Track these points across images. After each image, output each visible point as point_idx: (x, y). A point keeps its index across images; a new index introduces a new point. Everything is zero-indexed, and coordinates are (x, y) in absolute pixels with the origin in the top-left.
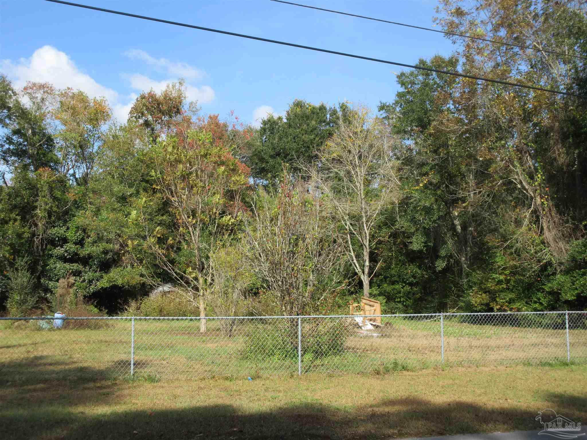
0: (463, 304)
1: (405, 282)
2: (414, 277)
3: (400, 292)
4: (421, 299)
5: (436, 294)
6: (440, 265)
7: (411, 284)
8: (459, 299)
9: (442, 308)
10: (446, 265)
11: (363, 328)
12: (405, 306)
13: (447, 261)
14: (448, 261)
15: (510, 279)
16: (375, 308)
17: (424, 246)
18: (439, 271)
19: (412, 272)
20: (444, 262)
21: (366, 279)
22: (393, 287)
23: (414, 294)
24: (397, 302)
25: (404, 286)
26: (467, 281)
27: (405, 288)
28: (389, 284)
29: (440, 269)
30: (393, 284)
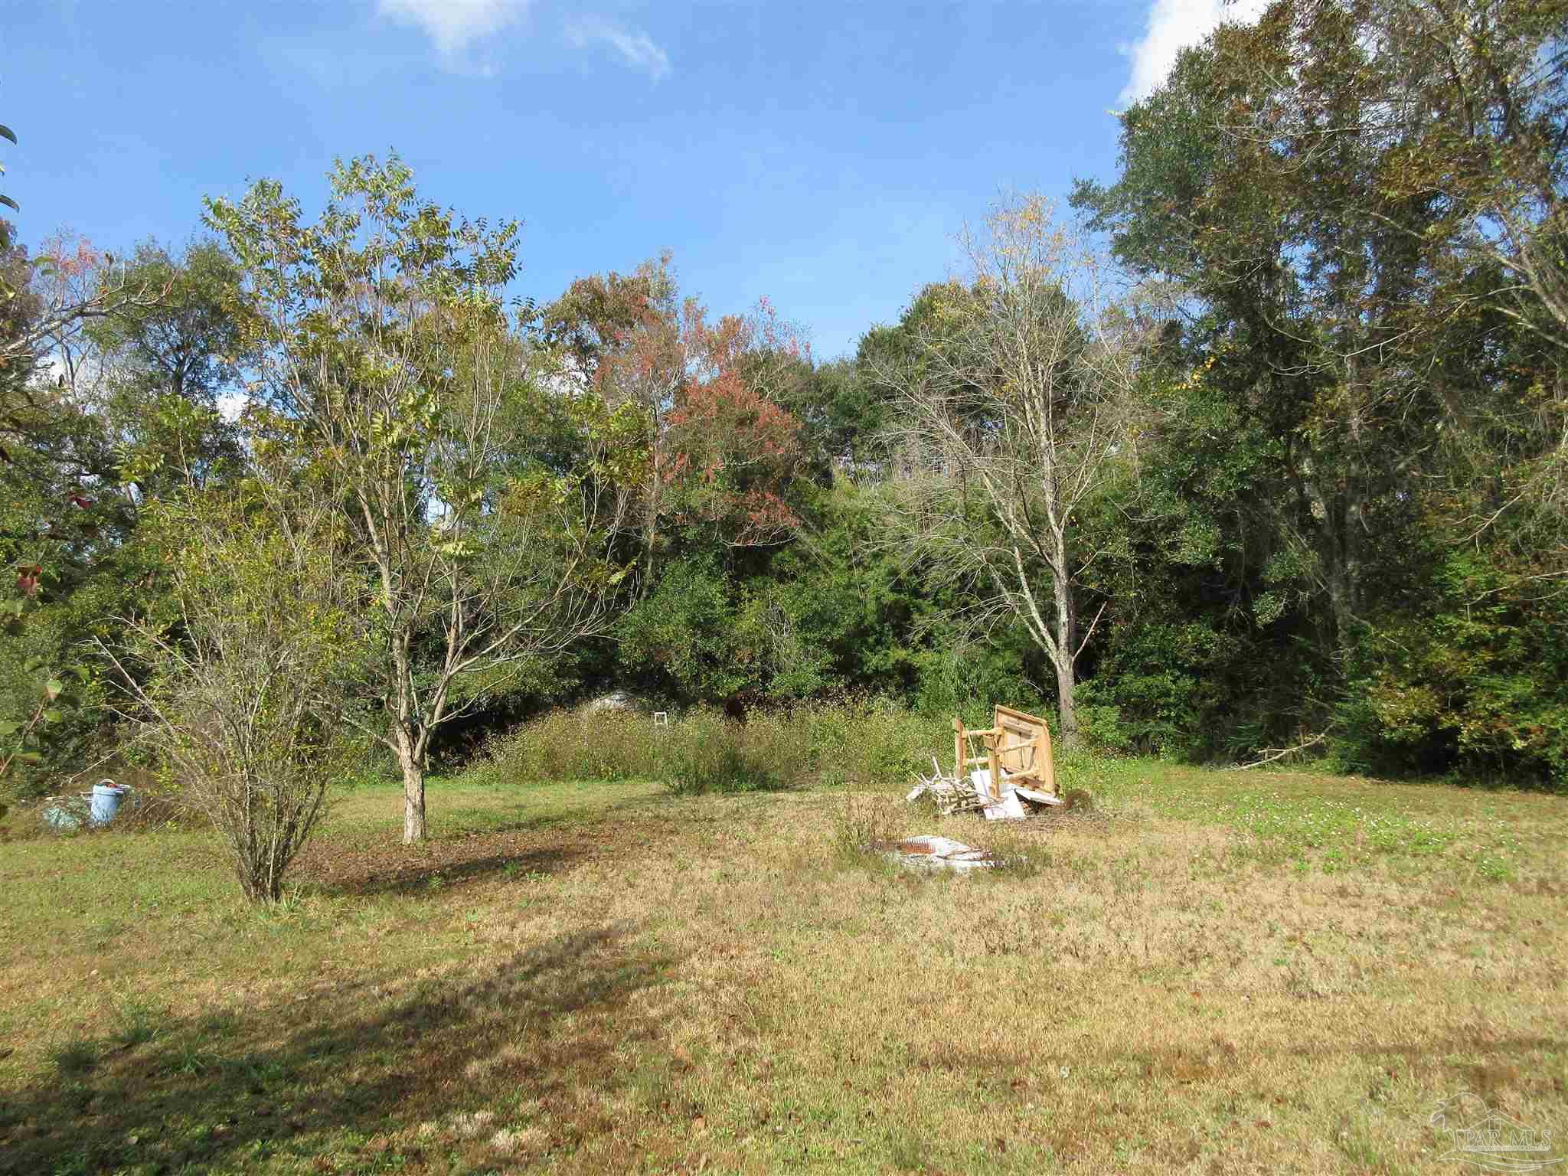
0: (1342, 720)
1: (1181, 668)
2: (1202, 651)
3: (1168, 694)
4: (1223, 709)
5: (1264, 695)
6: (1268, 609)
7: (1195, 672)
8: (1333, 706)
9: (1279, 732)
10: (1286, 606)
11: (987, 812)
12: (1184, 728)
13: (1289, 597)
14: (1293, 596)
15: (1506, 636)
16: (1033, 739)
17: (1216, 555)
18: (1266, 626)
19: (1195, 639)
20: (1277, 600)
21: (1062, 659)
22: (1149, 680)
23: (1204, 697)
24: (1161, 718)
25: (1178, 678)
26: (1356, 653)
27: (1180, 683)
28: (1138, 674)
29: (1269, 620)
30: (1147, 675)
